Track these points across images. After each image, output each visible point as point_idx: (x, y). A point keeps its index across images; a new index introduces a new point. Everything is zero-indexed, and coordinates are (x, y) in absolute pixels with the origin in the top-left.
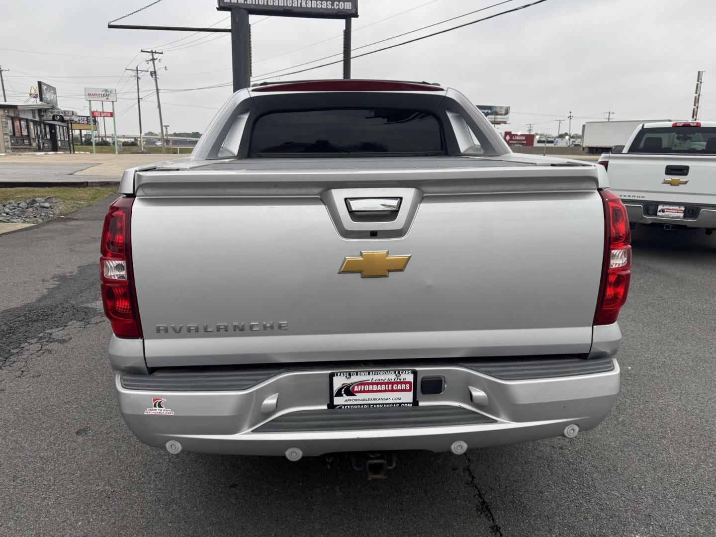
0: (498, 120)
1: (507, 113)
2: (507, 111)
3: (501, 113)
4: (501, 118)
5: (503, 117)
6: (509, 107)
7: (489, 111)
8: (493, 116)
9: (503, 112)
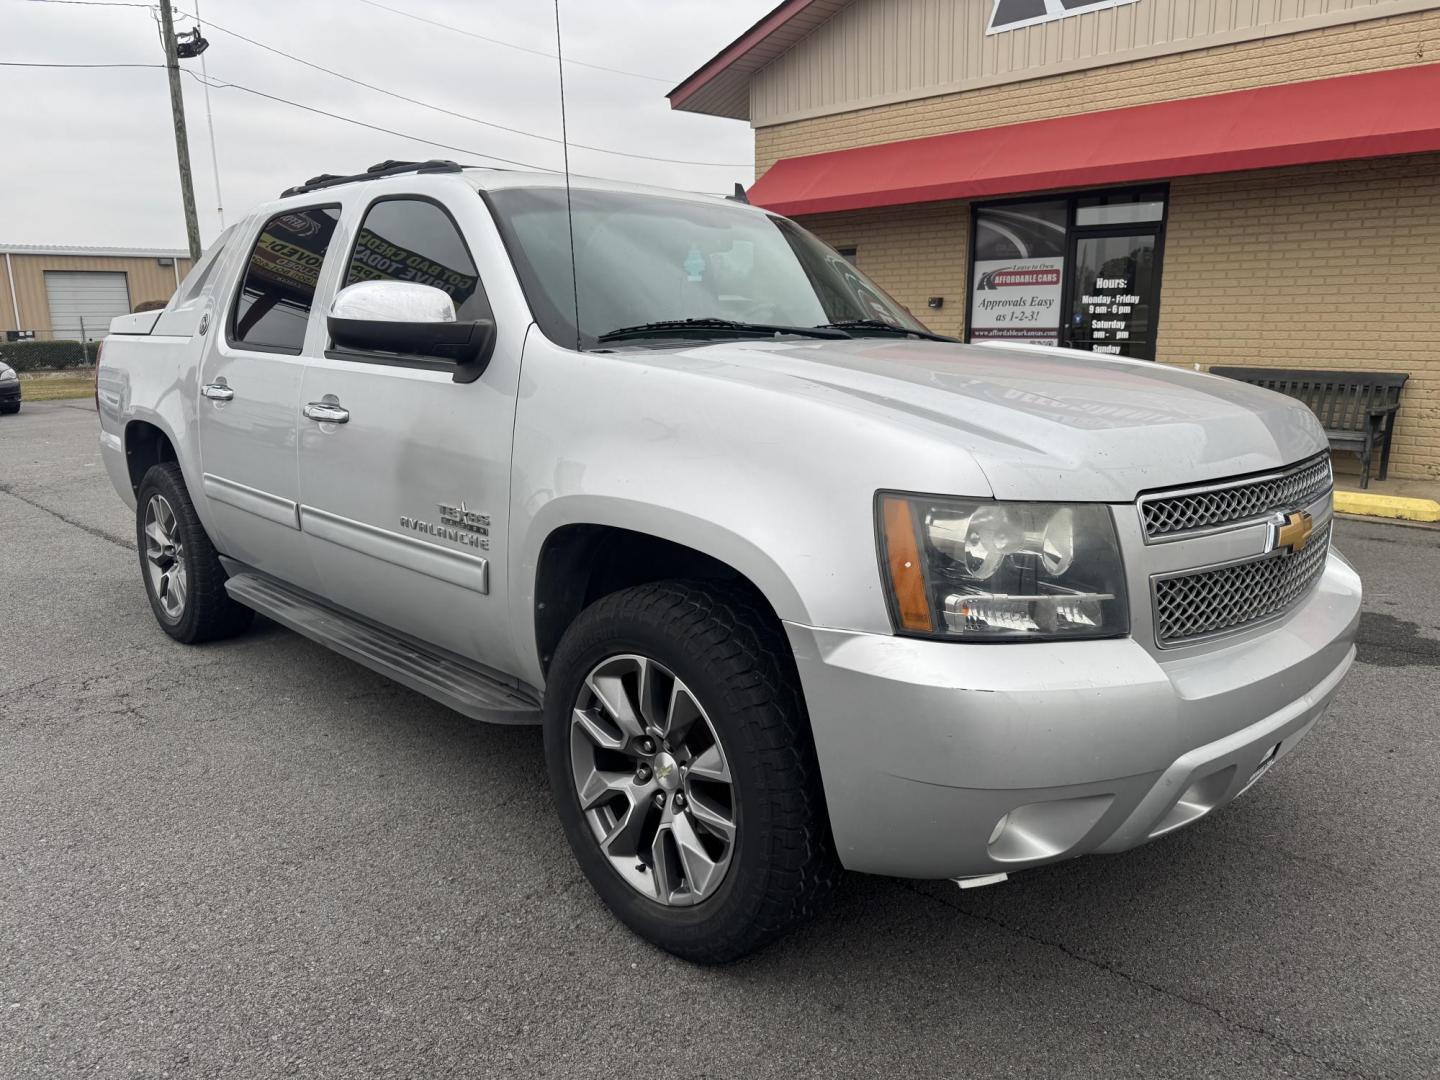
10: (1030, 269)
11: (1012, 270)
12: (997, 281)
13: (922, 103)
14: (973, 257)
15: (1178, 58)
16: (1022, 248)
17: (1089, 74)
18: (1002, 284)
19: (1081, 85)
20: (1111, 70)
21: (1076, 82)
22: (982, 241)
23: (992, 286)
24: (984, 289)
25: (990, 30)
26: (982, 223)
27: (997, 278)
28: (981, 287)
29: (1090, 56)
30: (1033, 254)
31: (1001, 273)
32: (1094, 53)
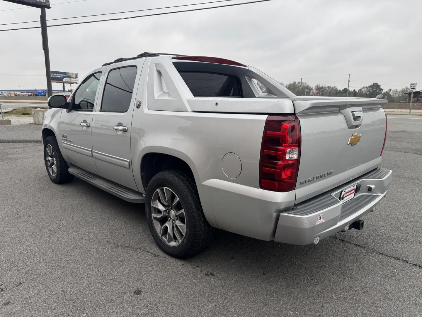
0: (72, 81)
1: (76, 77)
2: (77, 76)
3: (73, 77)
4: (73, 80)
5: (74, 79)
6: (78, 74)
7: (65, 76)
8: (69, 79)
9: (74, 76)
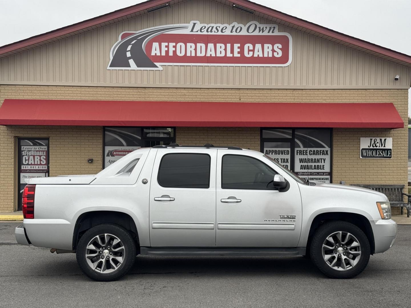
10: (128, 150)
11: (120, 150)
12: (114, 153)
13: (80, 87)
14: (104, 145)
15: (175, 89)
16: (124, 143)
17: (146, 89)
18: (116, 155)
19: (144, 92)
20: (154, 89)
21: (143, 90)
22: (107, 139)
23: (113, 155)
24: (109, 156)
25: (109, 68)
26: (106, 133)
27: (114, 152)
28: (108, 155)
29: (147, 83)
30: (128, 145)
31: (116, 151)
32: (148, 83)
